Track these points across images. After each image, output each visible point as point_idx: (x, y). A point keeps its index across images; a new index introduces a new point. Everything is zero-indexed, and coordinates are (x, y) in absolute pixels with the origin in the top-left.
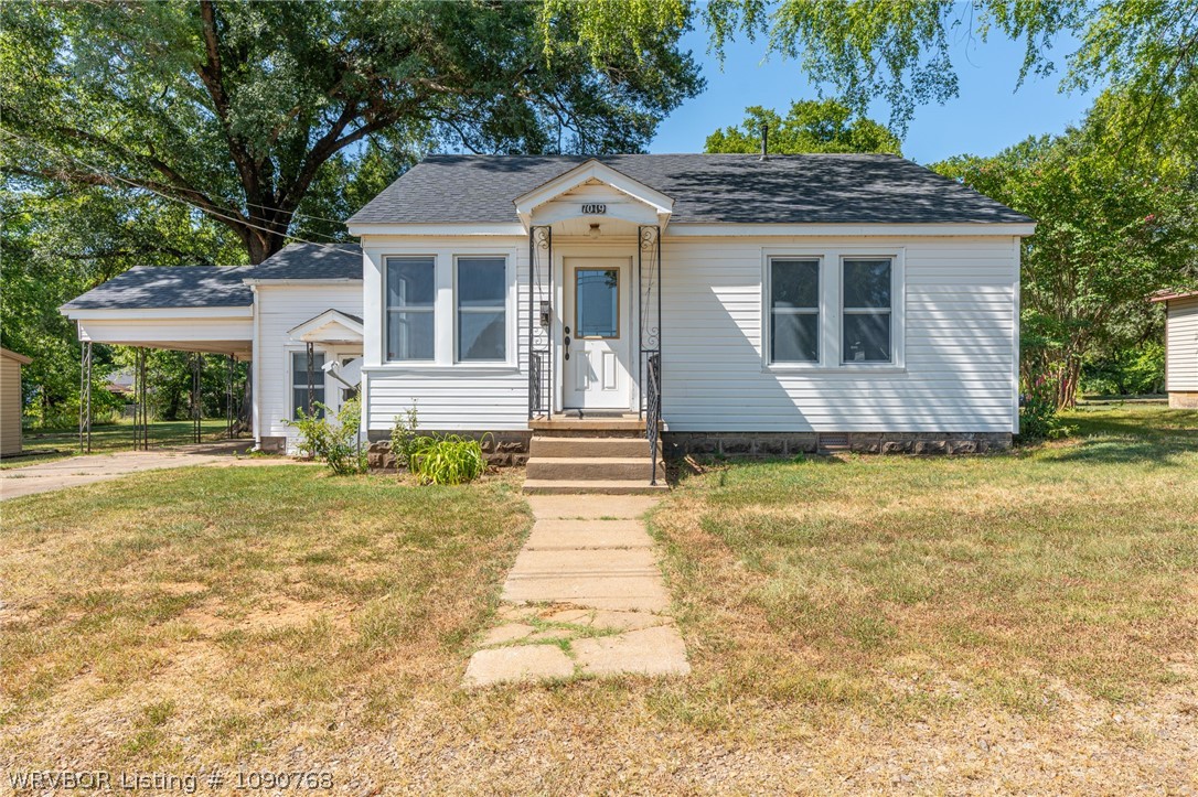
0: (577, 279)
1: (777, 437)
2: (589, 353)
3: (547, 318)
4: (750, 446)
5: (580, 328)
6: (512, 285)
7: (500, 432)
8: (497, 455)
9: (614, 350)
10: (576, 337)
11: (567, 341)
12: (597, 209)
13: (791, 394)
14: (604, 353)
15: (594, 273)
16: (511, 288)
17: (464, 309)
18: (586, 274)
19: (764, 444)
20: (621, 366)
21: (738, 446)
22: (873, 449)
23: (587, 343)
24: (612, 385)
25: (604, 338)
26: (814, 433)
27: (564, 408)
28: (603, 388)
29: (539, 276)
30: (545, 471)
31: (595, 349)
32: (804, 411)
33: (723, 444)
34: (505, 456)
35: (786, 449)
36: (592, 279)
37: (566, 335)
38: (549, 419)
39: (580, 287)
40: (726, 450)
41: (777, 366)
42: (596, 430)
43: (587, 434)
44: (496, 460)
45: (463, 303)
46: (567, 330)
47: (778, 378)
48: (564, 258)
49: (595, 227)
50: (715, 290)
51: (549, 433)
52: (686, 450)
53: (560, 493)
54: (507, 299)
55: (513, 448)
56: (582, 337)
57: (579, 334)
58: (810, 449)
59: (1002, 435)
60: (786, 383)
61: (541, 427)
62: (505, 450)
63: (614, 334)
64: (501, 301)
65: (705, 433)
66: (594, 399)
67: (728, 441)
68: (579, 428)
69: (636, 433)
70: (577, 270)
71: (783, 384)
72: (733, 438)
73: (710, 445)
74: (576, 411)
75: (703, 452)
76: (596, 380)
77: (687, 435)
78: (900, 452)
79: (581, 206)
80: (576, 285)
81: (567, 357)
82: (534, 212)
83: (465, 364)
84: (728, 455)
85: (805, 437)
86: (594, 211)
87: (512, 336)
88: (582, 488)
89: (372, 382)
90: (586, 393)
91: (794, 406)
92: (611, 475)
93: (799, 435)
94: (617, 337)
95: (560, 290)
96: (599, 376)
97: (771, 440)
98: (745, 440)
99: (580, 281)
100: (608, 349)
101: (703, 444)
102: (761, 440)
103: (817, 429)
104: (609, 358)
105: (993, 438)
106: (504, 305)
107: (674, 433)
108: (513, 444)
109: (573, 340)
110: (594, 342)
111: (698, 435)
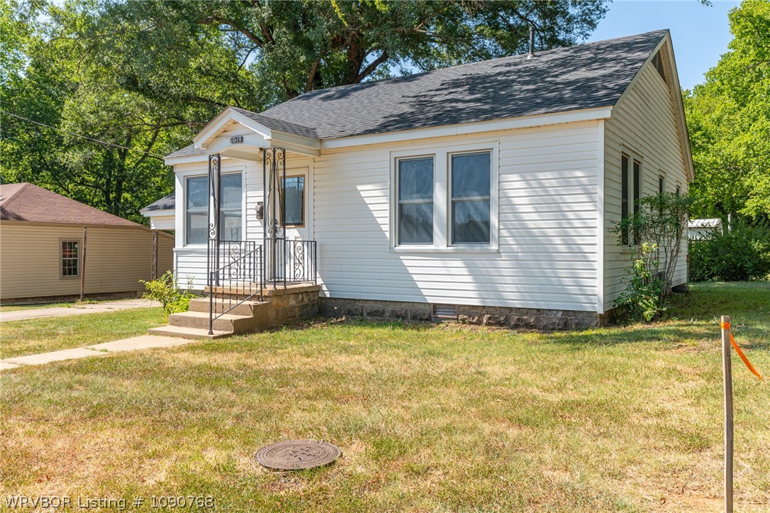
1: (403, 305)
4: (383, 312)
6: (244, 192)
9: (302, 236)
10: (281, 226)
13: (411, 270)
19: (393, 311)
21: (375, 311)
22: (475, 321)
23: (288, 230)
25: (296, 227)
26: (429, 304)
31: (291, 235)
32: (420, 285)
33: (366, 309)
35: (409, 316)
40: (368, 314)
41: (403, 247)
47: (401, 257)
50: (359, 188)
52: (343, 312)
54: (242, 202)
56: (284, 227)
57: (283, 224)
58: (426, 317)
59: (590, 314)
60: (408, 262)
65: (355, 300)
67: (369, 307)
71: (406, 263)
72: (373, 304)
73: (357, 310)
75: (353, 315)
77: (343, 301)
78: (495, 324)
84: (369, 318)
85: (422, 307)
87: (243, 227)
89: (179, 258)
91: (413, 280)
93: (418, 305)
94: (303, 225)
97: (398, 308)
98: (380, 306)
100: (298, 234)
101: (352, 308)
102: (390, 308)
103: (430, 300)
105: (580, 316)
106: (241, 206)
107: (335, 299)
110: (291, 230)
111: (350, 301)
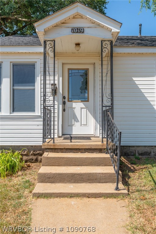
0: (69, 74)
2: (74, 108)
3: (55, 92)
5: (70, 97)
6: (38, 76)
7: (32, 146)
8: (31, 157)
9: (87, 108)
10: (69, 101)
11: (64, 103)
12: (79, 30)
14: (82, 108)
15: (77, 71)
16: (37, 78)
17: (15, 88)
18: (73, 71)
20: (89, 114)
23: (74, 104)
24: (86, 124)
25: (82, 101)
27: (63, 135)
28: (81, 125)
29: (49, 68)
30: (49, 178)
31: (78, 106)
33: (138, 151)
34: (34, 158)
36: (76, 74)
37: (64, 100)
38: (54, 142)
39: (70, 78)
40: (139, 154)
42: (79, 149)
43: (74, 151)
44: (30, 159)
45: (15, 85)
46: (64, 98)
48: (63, 64)
49: (78, 45)
50: (134, 79)
51: (54, 150)
53: (57, 197)
54: (36, 84)
55: (38, 154)
56: (71, 101)
57: (70, 100)
61: (49, 147)
62: (35, 155)
63: (86, 100)
64: (33, 84)
65: (130, 146)
66: (77, 130)
67: (141, 150)
68: (70, 147)
69: (100, 150)
70: (69, 69)
72: (143, 149)
73: (132, 152)
74: (69, 136)
75: (129, 155)
76: (78, 121)
79: (70, 29)
80: (69, 77)
81: (64, 110)
82: (46, 32)
83: (15, 114)
84: (140, 157)
86: (78, 32)
87: (38, 101)
88: (72, 194)
90: (73, 127)
92: (89, 180)
94: (88, 101)
95: (61, 79)
96: (79, 120)
98: (148, 150)
99: (70, 75)
100: (84, 106)
101: (128, 151)
102: (155, 150)
104: (84, 111)
106: (34, 86)
108: (38, 152)
109: (67, 103)
110: (77, 103)
111: (126, 147)
